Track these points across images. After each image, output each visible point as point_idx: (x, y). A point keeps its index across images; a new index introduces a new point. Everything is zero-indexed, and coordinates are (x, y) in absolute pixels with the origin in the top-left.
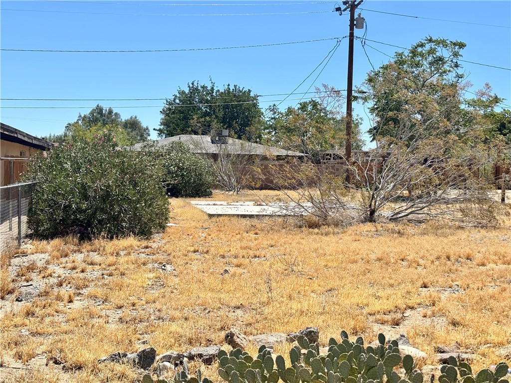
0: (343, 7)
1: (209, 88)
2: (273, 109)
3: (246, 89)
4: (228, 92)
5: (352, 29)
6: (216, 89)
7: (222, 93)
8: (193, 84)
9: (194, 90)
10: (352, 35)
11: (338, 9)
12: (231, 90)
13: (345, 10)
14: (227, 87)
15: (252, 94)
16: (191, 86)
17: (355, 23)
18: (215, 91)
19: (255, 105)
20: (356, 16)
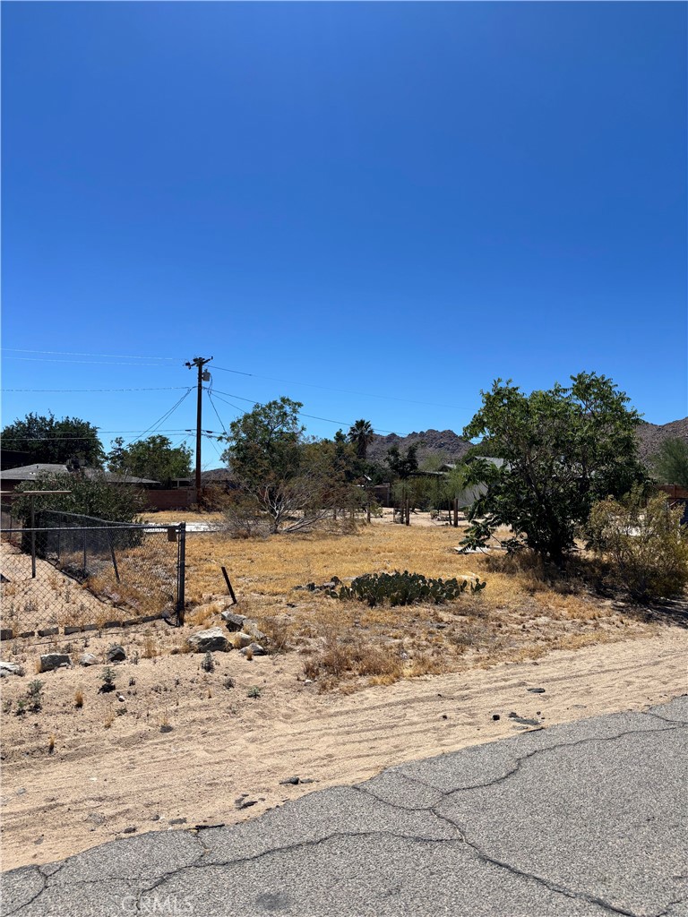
0: (192, 363)
1: (48, 419)
2: (119, 441)
3: (85, 421)
4: (67, 423)
5: (200, 381)
6: (55, 421)
7: (61, 424)
8: (31, 415)
9: (32, 421)
10: (200, 386)
11: (188, 364)
12: (70, 422)
13: (193, 365)
14: (64, 419)
15: (91, 427)
16: (29, 417)
17: (203, 376)
18: (54, 423)
19: (93, 436)
20: (203, 371)
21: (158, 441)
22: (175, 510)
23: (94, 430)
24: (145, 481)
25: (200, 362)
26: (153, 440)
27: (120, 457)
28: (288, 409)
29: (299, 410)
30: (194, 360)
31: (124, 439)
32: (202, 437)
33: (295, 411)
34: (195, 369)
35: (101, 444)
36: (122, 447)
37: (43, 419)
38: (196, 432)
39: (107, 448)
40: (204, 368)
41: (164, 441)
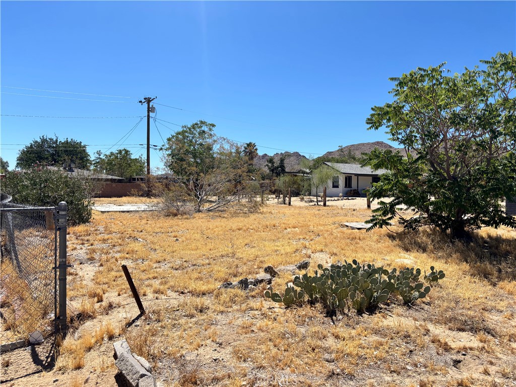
0: (143, 101)
1: (54, 140)
2: (99, 153)
3: (78, 141)
4: (67, 142)
5: (148, 112)
6: (59, 141)
7: (63, 143)
8: (43, 137)
9: (44, 141)
10: (148, 116)
11: (141, 102)
12: (69, 142)
13: (144, 102)
14: (65, 140)
15: (82, 144)
16: (42, 138)
17: (150, 110)
18: (58, 142)
19: (84, 151)
20: (151, 106)
21: (123, 152)
22: (133, 196)
23: (84, 146)
24: (114, 177)
25: (148, 100)
26: (120, 152)
27: (100, 163)
28: (205, 128)
29: (213, 129)
30: (145, 99)
31: (102, 152)
32: (150, 149)
33: (210, 130)
34: (146, 105)
35: (89, 155)
36: (101, 157)
37: (51, 139)
38: (146, 146)
39: (92, 157)
40: (151, 104)
41: (127, 152)
